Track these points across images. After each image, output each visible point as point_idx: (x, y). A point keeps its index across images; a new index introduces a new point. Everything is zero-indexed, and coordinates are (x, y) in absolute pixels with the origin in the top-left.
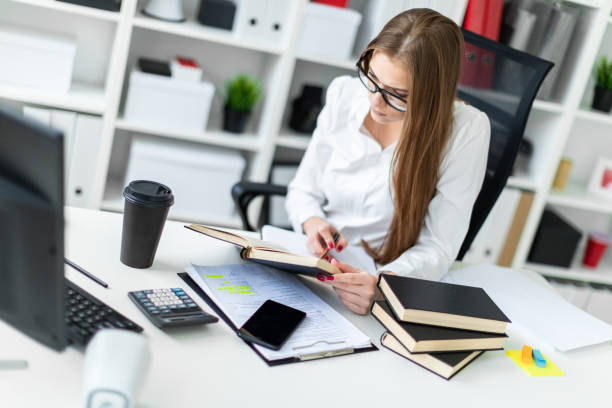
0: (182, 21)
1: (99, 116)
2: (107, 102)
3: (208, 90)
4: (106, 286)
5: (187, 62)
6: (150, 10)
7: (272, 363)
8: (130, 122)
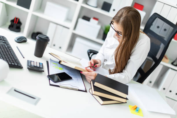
0: (96, 7)
1: (68, 28)
2: (71, 25)
3: (99, 27)
4: (24, 58)
5: (95, 19)
6: (88, 3)
7: (51, 85)
8: (77, 32)
